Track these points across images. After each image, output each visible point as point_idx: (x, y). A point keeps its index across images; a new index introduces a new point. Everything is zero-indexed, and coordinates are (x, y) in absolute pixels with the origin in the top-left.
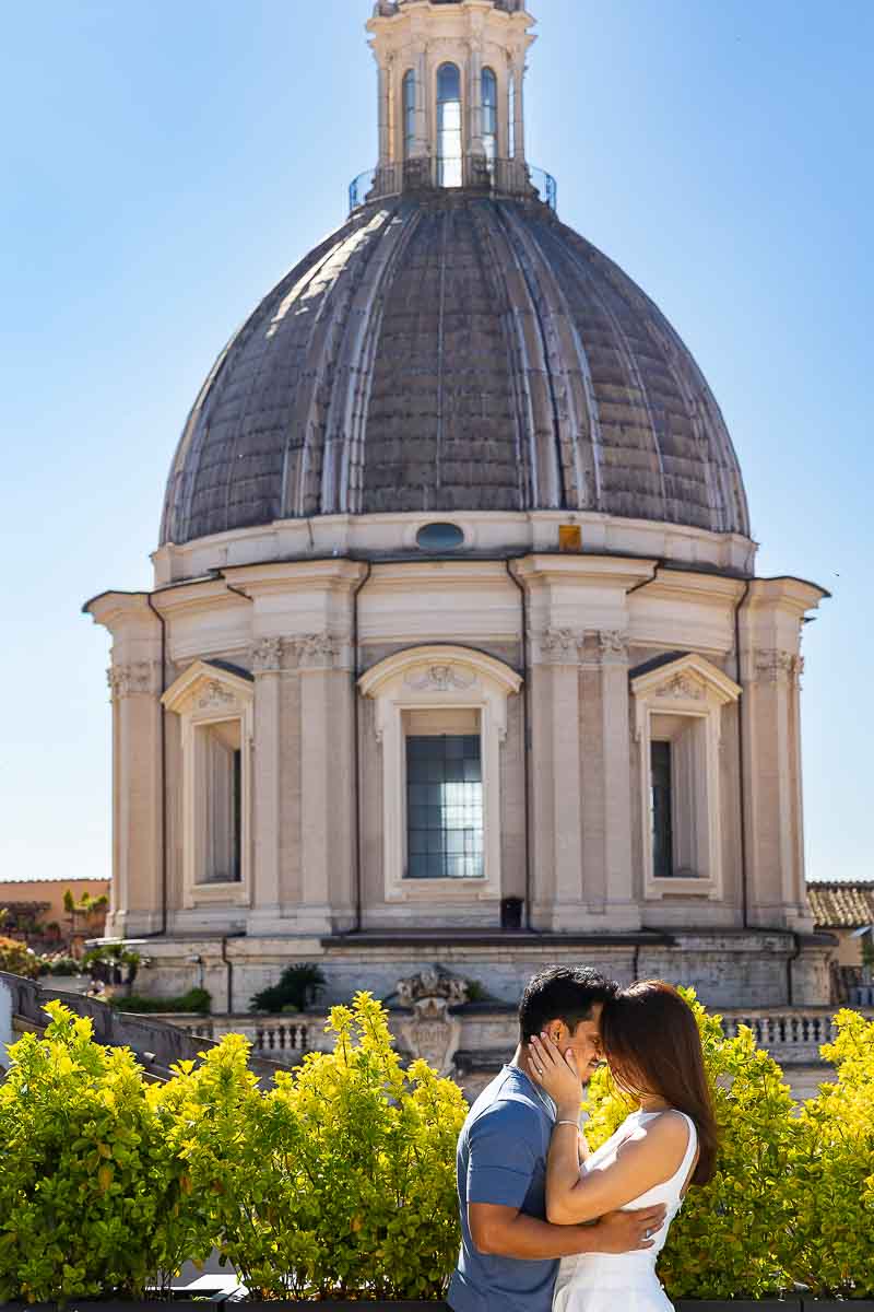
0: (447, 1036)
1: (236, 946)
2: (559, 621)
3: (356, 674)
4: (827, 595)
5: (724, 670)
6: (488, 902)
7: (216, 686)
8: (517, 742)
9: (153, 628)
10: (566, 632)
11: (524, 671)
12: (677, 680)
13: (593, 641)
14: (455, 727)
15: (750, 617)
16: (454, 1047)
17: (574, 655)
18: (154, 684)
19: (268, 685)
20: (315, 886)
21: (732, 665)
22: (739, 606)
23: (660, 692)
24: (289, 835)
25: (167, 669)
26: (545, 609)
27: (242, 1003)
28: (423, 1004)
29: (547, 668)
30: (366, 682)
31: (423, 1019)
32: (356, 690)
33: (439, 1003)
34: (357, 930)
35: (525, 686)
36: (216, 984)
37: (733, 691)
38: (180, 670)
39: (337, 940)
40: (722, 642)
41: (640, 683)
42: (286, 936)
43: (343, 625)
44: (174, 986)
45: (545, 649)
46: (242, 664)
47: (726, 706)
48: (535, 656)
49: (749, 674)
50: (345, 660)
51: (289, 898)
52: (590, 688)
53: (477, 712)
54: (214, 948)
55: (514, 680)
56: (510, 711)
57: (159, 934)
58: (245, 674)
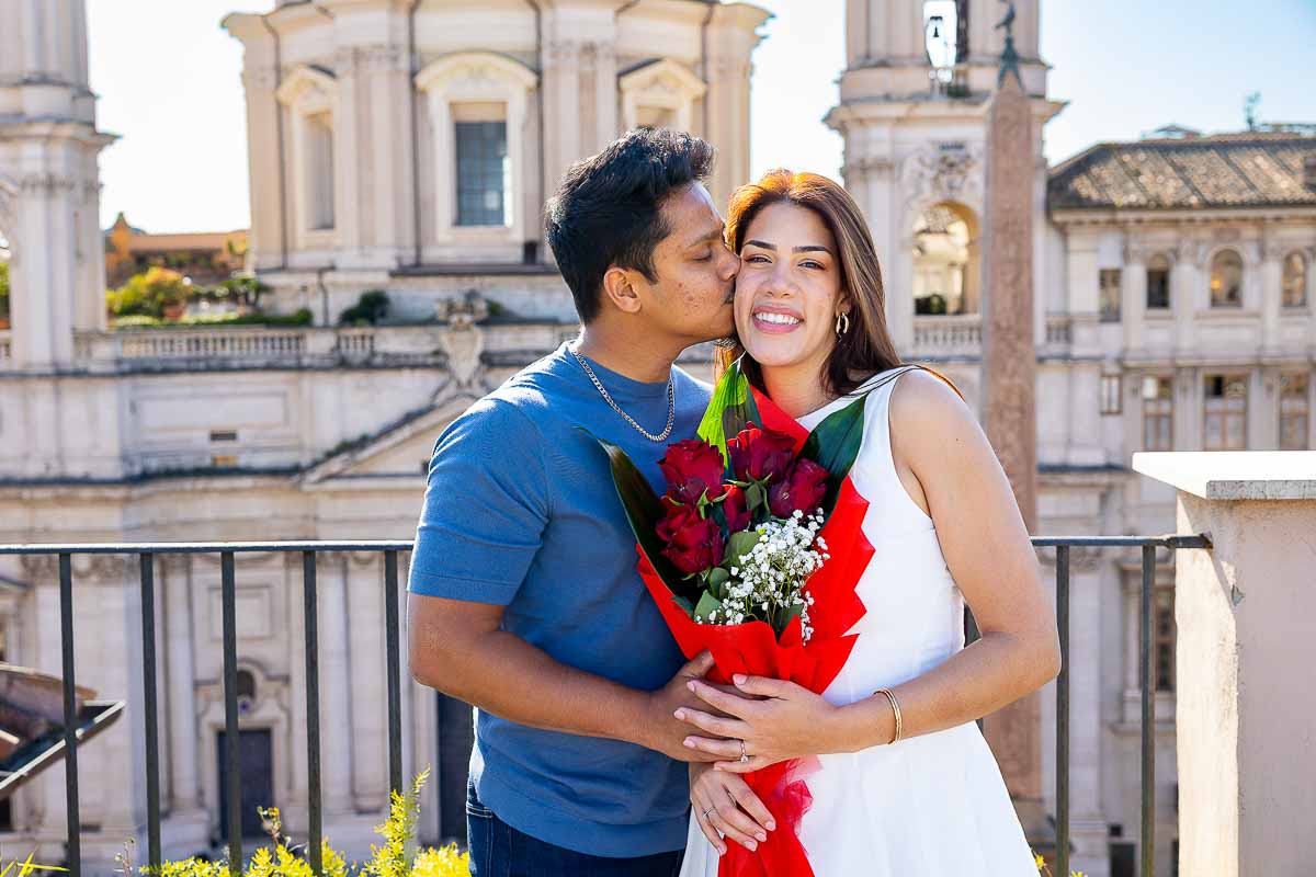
0: (473, 341)
1: (329, 277)
2: (563, 33)
3: (413, 74)
4: (773, 16)
5: (693, 72)
6: (514, 245)
7: (315, 85)
8: (534, 125)
9: (269, 41)
10: (569, 43)
11: (538, 72)
12: (656, 80)
13: (589, 50)
14: (489, 115)
15: (714, 32)
16: (479, 349)
17: (574, 61)
18: (271, 82)
19: (348, 82)
20: (385, 233)
21: (699, 71)
22: (706, 23)
23: (644, 89)
24: (365, 195)
25: (280, 71)
26: (554, 24)
27: (333, 319)
28: (455, 319)
29: (555, 69)
30: (421, 80)
31: (456, 329)
32: (413, 86)
33: (467, 318)
34: (418, 264)
35: (539, 84)
36: (316, 305)
37: (699, 89)
38: (289, 72)
39: (402, 272)
40: (691, 52)
41: (627, 82)
42: (364, 270)
43: (402, 37)
44: (287, 306)
45: (554, 55)
46: (330, 66)
47: (695, 100)
48: (547, 61)
49: (713, 75)
50: (404, 64)
51: (366, 242)
52: (587, 85)
53: (504, 104)
54: (312, 279)
55: (531, 79)
56: (530, 102)
57: (283, 269)
58: (330, 73)
